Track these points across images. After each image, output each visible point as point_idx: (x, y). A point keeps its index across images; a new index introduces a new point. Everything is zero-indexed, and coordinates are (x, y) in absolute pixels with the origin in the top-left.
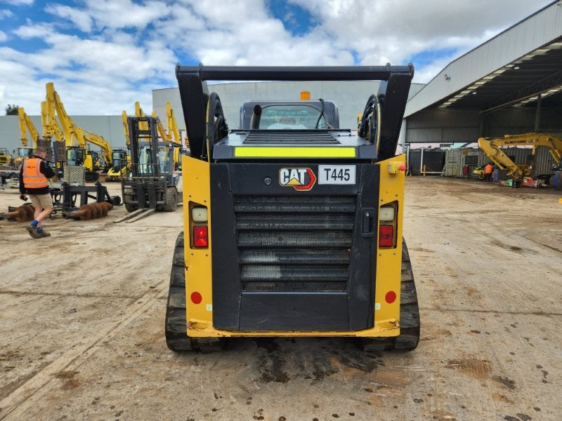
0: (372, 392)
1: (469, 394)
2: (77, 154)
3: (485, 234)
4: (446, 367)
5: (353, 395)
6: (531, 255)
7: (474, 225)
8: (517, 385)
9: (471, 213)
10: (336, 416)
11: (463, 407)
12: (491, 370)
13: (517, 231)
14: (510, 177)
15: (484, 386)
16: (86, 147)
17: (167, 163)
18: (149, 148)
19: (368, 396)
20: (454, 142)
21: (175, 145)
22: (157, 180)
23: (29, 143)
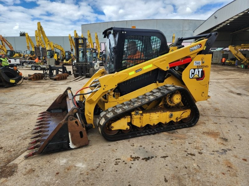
0: (173, 140)
1: (209, 142)
2: (51, 53)
3: (227, 88)
4: (202, 134)
5: (166, 141)
6: (245, 97)
7: (222, 84)
8: (229, 141)
9: (222, 79)
10: (160, 146)
11: (207, 146)
12: (219, 135)
13: (241, 87)
14: (243, 64)
15: (216, 140)
16: (54, 50)
17: (90, 57)
18: (82, 50)
19: (172, 141)
20: (217, 47)
21: (93, 49)
22: (86, 64)
23: (30, 48)
